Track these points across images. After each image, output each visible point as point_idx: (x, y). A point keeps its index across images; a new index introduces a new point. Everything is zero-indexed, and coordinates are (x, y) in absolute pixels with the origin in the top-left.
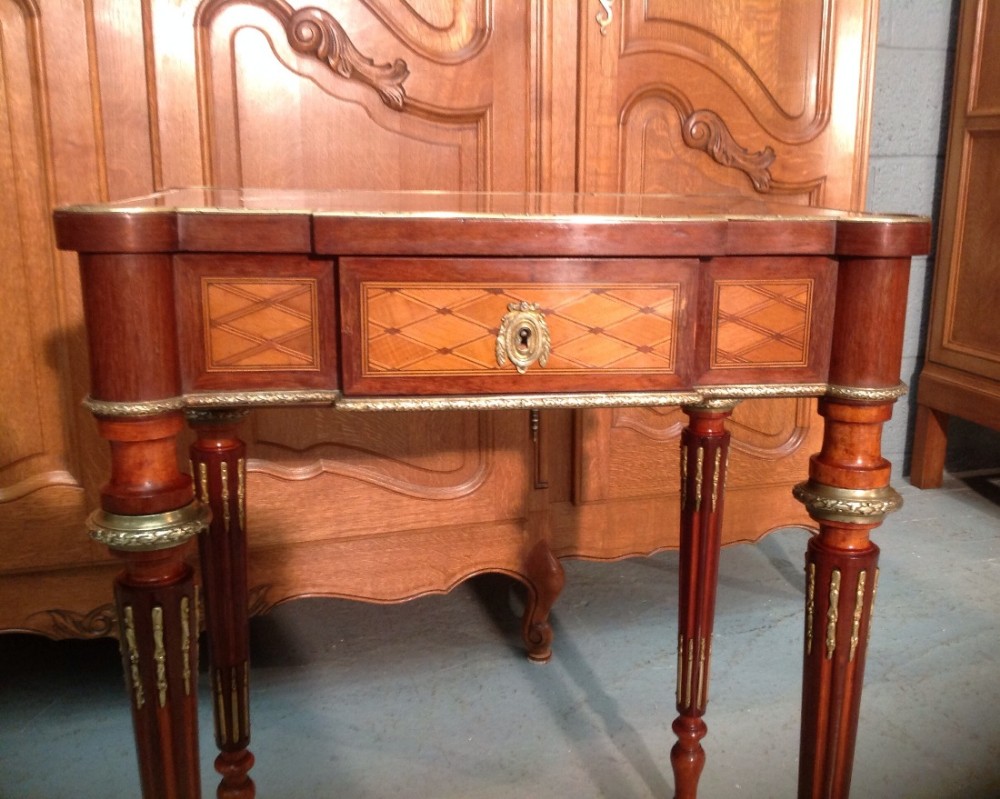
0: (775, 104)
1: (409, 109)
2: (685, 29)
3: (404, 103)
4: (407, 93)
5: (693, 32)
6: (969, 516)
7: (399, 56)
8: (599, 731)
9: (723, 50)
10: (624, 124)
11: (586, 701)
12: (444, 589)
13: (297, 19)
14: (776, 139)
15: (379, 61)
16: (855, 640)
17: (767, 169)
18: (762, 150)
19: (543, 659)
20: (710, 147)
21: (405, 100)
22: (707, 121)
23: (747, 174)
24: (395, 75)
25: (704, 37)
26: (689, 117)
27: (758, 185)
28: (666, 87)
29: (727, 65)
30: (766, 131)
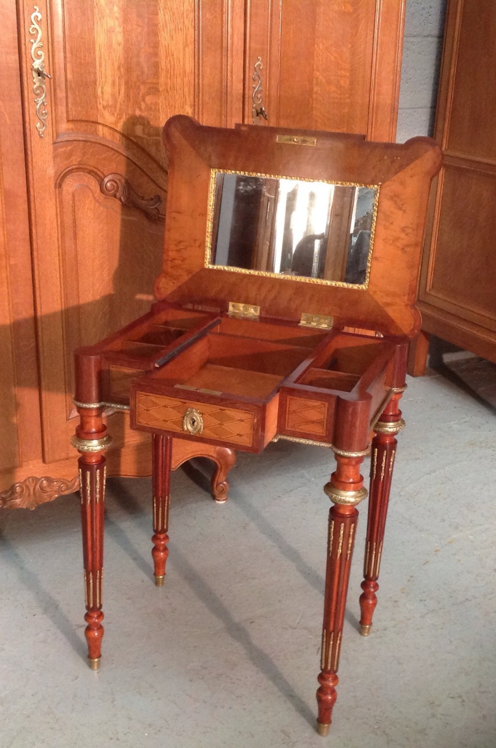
6: (441, 395)
7: (157, 194)
12: (174, 468)
13: (106, 180)
15: (146, 197)
19: (224, 500)
21: (160, 216)
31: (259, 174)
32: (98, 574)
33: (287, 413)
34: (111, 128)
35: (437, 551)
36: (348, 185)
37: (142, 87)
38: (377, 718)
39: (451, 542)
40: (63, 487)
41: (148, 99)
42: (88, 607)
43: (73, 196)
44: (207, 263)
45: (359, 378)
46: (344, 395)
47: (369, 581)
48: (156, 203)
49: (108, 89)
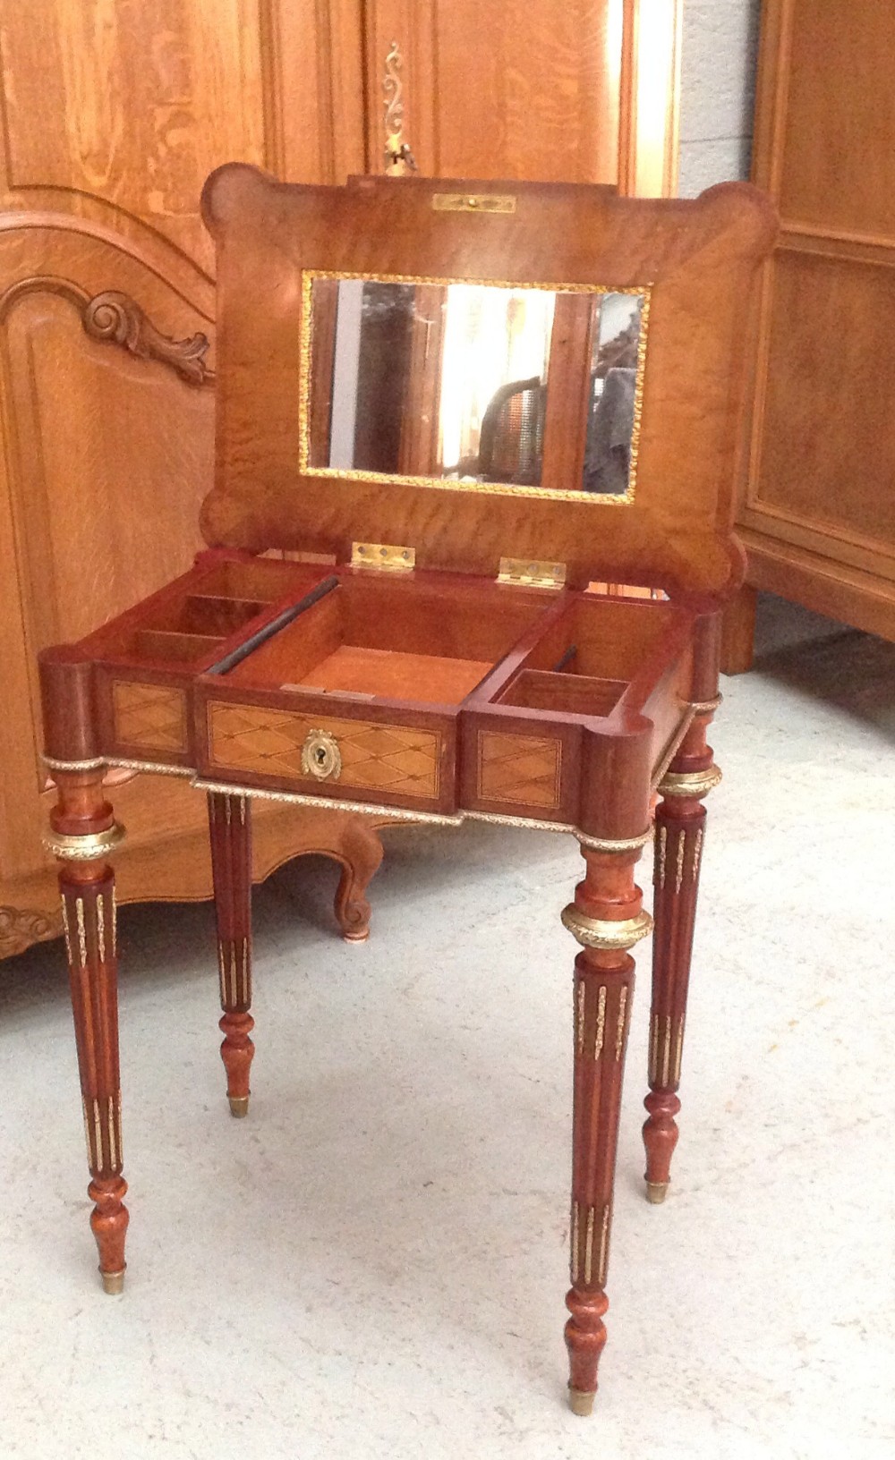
3: (204, 377)
4: (207, 366)
7: (198, 330)
12: (261, 877)
13: (95, 305)
15: (180, 337)
19: (362, 938)
21: (205, 374)
24: (194, 349)
31: (400, 277)
32: (111, 1105)
33: (479, 764)
34: (99, 200)
35: (792, 1023)
36: (583, 290)
37: (159, 111)
38: (688, 1374)
39: (820, 1004)
40: (41, 925)
41: (174, 137)
42: (93, 1171)
43: (30, 340)
44: (304, 466)
45: (624, 686)
46: (595, 724)
47: (662, 1092)
48: (199, 348)
49: (89, 119)
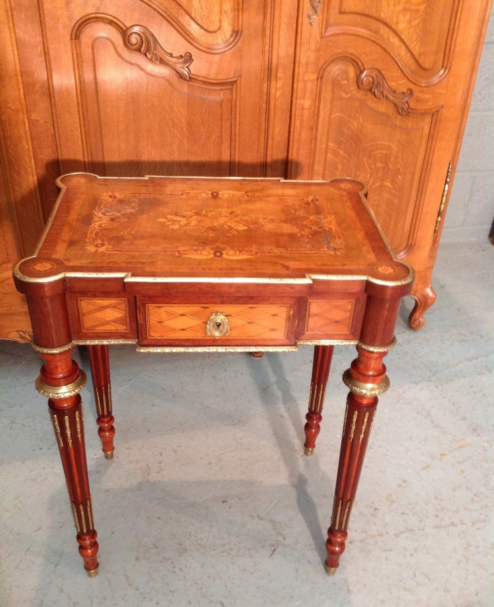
0: (417, 61)
1: (193, 80)
2: (364, 18)
3: (190, 78)
4: (192, 73)
5: (369, 19)
7: (187, 51)
8: (279, 400)
9: (387, 30)
10: (322, 78)
11: (276, 382)
13: (129, 33)
14: (415, 84)
15: (175, 54)
16: (362, 436)
17: (407, 102)
18: (405, 90)
19: (258, 357)
20: (373, 90)
21: (191, 76)
22: (373, 75)
23: (395, 105)
24: (185, 62)
25: (375, 22)
26: (362, 72)
27: (400, 111)
28: (349, 56)
29: (388, 39)
30: (409, 79)
33: (307, 317)
35: (443, 455)
39: (462, 447)
